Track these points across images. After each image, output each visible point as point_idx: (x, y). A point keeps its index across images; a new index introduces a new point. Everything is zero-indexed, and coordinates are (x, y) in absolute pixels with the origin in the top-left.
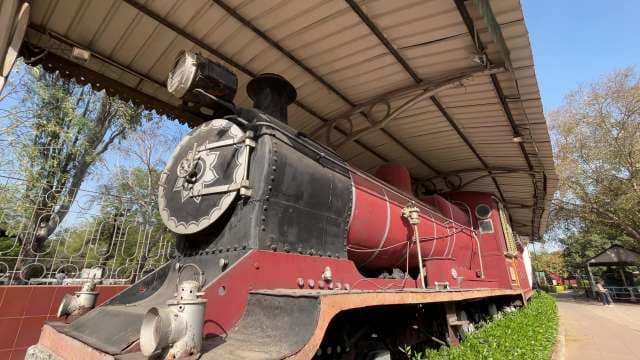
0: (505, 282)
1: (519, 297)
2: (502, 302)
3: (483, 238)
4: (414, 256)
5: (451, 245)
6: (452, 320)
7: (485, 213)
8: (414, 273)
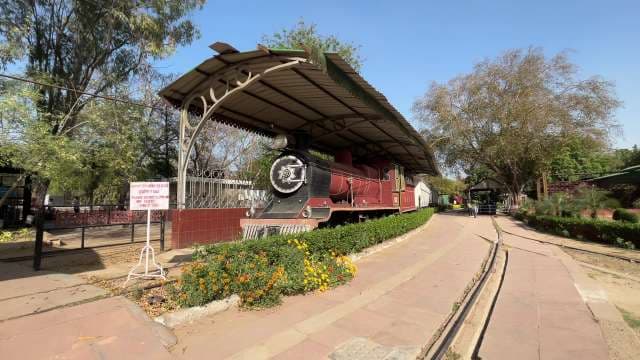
0: (391, 203)
1: (397, 210)
2: (388, 213)
3: (384, 184)
4: (350, 195)
5: (367, 189)
6: (361, 217)
7: (387, 171)
8: (350, 202)
